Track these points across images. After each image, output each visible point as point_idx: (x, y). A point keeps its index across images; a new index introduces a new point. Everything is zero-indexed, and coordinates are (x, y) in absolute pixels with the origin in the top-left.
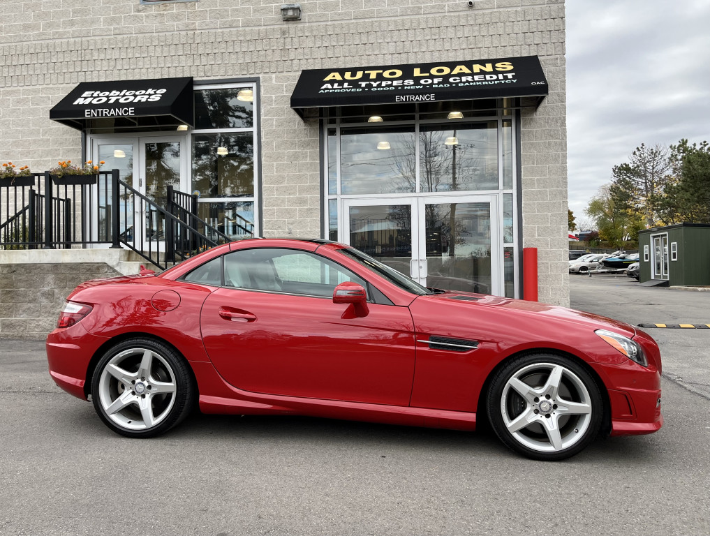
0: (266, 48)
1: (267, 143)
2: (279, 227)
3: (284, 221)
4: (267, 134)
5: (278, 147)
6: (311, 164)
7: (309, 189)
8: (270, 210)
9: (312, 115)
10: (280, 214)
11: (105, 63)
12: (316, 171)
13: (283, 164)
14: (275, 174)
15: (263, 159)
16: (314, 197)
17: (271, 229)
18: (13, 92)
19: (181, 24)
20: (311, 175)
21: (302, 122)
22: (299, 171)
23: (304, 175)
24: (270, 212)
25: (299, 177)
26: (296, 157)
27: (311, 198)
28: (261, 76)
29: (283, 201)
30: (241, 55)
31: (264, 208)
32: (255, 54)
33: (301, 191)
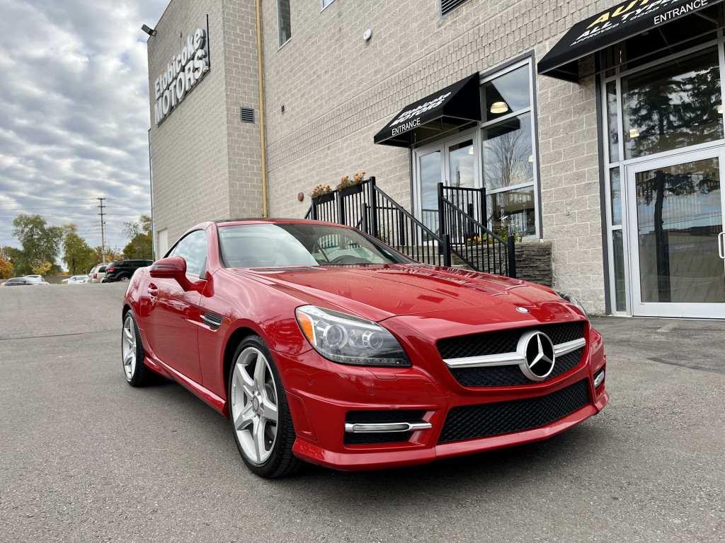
0: (538, 16)
1: (543, 119)
2: (558, 210)
3: (562, 202)
4: (543, 109)
5: (553, 121)
6: (588, 131)
7: (587, 161)
8: (548, 192)
9: (587, 74)
10: (557, 195)
11: (420, 83)
12: (594, 138)
13: (559, 138)
14: (552, 151)
15: (540, 138)
16: (592, 170)
17: (550, 213)
18: (372, 127)
19: (468, 24)
20: (588, 145)
21: (577, 86)
22: (575, 143)
23: (580, 146)
24: (548, 194)
25: (575, 149)
26: (571, 126)
27: (589, 171)
28: (535, 48)
29: (560, 181)
30: (517, 33)
31: (542, 191)
32: (530, 26)
33: (578, 165)
